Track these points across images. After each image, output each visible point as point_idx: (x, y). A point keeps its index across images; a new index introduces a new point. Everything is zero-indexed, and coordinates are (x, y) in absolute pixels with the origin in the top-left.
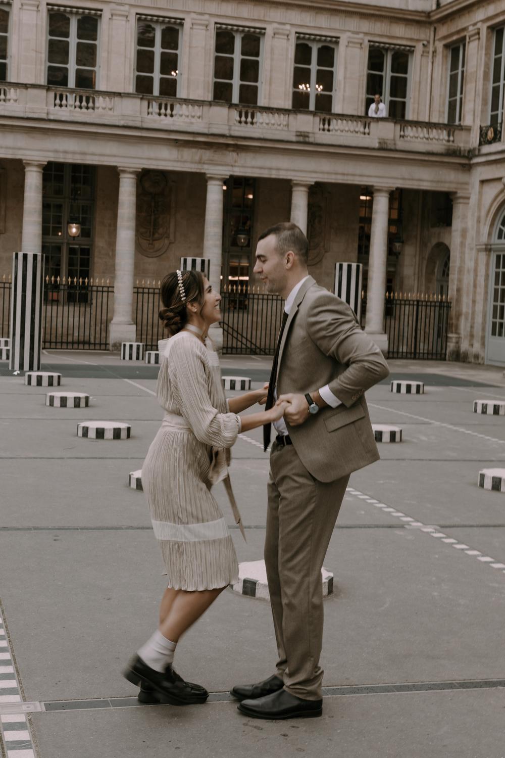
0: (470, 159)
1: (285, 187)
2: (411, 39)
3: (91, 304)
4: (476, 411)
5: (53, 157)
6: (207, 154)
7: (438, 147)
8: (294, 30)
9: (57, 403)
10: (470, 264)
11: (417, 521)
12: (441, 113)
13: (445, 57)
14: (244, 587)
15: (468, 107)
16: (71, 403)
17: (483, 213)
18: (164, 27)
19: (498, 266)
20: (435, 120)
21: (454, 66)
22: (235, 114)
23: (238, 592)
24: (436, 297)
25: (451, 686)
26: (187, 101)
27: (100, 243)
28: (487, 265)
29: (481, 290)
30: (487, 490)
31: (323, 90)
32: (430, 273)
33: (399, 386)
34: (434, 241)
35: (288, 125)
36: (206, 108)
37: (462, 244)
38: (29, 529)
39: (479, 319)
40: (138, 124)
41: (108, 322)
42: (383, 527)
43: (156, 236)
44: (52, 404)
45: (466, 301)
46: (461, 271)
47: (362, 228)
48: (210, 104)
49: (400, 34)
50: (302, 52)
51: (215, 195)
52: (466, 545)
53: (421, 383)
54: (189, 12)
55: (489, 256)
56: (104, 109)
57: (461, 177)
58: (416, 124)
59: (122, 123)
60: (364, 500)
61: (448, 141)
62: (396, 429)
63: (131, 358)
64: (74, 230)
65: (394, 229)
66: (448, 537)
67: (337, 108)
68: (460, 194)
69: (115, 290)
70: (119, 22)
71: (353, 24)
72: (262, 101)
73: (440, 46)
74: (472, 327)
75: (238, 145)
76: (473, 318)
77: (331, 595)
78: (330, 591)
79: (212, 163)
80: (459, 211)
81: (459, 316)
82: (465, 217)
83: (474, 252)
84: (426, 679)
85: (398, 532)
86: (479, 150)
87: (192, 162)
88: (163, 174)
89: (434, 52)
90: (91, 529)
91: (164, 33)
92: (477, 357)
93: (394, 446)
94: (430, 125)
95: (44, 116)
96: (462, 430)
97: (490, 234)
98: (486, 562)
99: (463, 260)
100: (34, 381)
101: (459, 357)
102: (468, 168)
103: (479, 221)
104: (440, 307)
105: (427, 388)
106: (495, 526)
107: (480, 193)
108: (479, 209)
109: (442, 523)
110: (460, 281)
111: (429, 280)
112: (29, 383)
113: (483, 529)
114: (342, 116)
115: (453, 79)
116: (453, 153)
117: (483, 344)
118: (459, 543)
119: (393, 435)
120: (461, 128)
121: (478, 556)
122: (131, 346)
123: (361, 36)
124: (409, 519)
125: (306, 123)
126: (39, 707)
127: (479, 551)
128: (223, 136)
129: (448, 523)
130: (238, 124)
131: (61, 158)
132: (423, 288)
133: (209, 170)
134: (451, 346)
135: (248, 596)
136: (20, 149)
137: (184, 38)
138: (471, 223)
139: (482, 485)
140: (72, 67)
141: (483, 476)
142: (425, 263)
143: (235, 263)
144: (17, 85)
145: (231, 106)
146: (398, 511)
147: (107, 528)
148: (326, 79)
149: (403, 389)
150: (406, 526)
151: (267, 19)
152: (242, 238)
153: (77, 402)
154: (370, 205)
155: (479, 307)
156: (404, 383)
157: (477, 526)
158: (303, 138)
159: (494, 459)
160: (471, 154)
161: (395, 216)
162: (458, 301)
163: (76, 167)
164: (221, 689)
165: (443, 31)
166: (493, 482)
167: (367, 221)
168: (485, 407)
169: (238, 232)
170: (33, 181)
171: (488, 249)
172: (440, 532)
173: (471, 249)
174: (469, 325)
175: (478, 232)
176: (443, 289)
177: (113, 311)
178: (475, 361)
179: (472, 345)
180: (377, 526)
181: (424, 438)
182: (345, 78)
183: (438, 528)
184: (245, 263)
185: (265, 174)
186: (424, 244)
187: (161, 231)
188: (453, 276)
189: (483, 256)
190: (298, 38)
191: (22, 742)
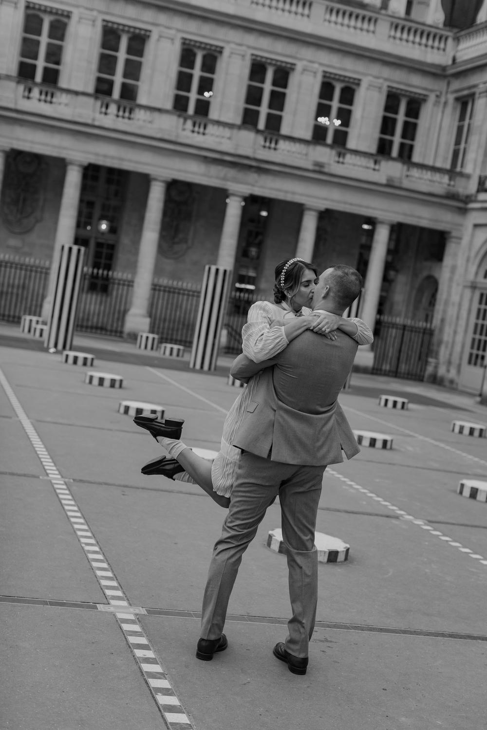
0: (466, 203)
1: (297, 210)
2: (426, 89)
3: (112, 294)
4: (453, 430)
5: (93, 160)
6: (231, 172)
7: (439, 190)
8: (322, 69)
9: (96, 382)
10: (455, 298)
11: (410, 515)
12: (445, 159)
13: (454, 108)
14: (280, 547)
15: (471, 156)
16: (107, 383)
17: (473, 254)
18: (205, 52)
19: (480, 303)
20: (439, 164)
21: (462, 118)
22: (260, 140)
23: (274, 550)
24: (422, 324)
25: (443, 635)
26: (218, 123)
27: (125, 240)
28: (471, 300)
29: (462, 322)
30: (465, 497)
31: (340, 125)
32: (418, 302)
33: (387, 401)
34: (425, 274)
35: (306, 155)
36: (235, 131)
37: (451, 280)
38: (100, 484)
39: (458, 348)
40: (173, 138)
41: (125, 312)
42: (382, 516)
43: (176, 240)
44: (91, 382)
45: (448, 331)
46: (447, 303)
47: (361, 255)
48: (239, 128)
49: (416, 83)
50: (327, 90)
51: (234, 210)
52: (450, 537)
53: (405, 400)
54: (228, 42)
55: (473, 293)
56: (144, 121)
57: (457, 218)
58: (422, 166)
59: (159, 136)
60: (364, 493)
61: (449, 185)
62: (388, 437)
63: (146, 347)
64: (104, 227)
65: (390, 258)
66: (435, 530)
67: (352, 144)
68: (454, 234)
69: (136, 285)
70: (165, 44)
71: (376, 69)
72: (285, 130)
73: (451, 98)
74: (451, 355)
75: (260, 168)
76: (453, 347)
77: (347, 561)
78: (346, 559)
79: (235, 180)
80: (451, 248)
81: (440, 343)
82: (455, 255)
83: (460, 288)
84: (424, 628)
85: (394, 521)
86: (476, 196)
87: (217, 178)
88: (189, 185)
89: (446, 103)
90: (149, 489)
91: (205, 57)
92: (452, 382)
93: (385, 452)
94: (434, 169)
95: (89, 121)
96: (442, 445)
97: (477, 274)
98: (466, 553)
99: (449, 294)
100: (71, 360)
101: (436, 381)
102: (463, 211)
103: (468, 260)
104: (424, 333)
105: (411, 406)
106: (472, 526)
107: (473, 236)
108: (470, 249)
109: (430, 518)
110: (445, 312)
111: (416, 308)
112: (66, 361)
113: (463, 527)
114: (356, 152)
115: (460, 129)
116: (452, 196)
117: (459, 371)
118: (444, 535)
119: (385, 442)
120: (461, 174)
121: (459, 547)
122: (147, 338)
123: (381, 81)
124: (402, 512)
125: (324, 154)
126: (143, 611)
127: (460, 543)
128: (247, 158)
129: (433, 519)
130: (262, 148)
131: (101, 161)
132: (410, 315)
133: (231, 186)
134: (430, 369)
135: (282, 554)
136: (65, 148)
137: (222, 65)
138: (461, 262)
139: (461, 493)
140: (118, 79)
141: (462, 485)
142: (414, 292)
143: (243, 272)
144: (68, 91)
145: (258, 131)
146: (393, 505)
147: (162, 491)
148: (345, 116)
149: (390, 404)
150: (401, 518)
151: (298, 56)
152: (253, 251)
153: (113, 383)
154: (371, 234)
155: (459, 338)
156: (391, 399)
157: (458, 525)
158: (319, 168)
159: (469, 472)
160: (468, 199)
161: (392, 247)
162: (441, 330)
163: (111, 171)
164: (272, 616)
165: (456, 85)
166: (471, 491)
167: (367, 248)
168: (462, 428)
169: (249, 244)
170: (73, 179)
171: (473, 287)
172: (428, 525)
173: (458, 285)
174: (448, 353)
175: (466, 270)
176: (428, 318)
177: (131, 303)
178: (449, 386)
179: (448, 371)
180: (377, 515)
181: (410, 448)
182: (362, 117)
183: (427, 522)
184: (252, 274)
185: (281, 196)
186: (415, 275)
187: (181, 236)
188: (439, 307)
189: (468, 293)
190: (324, 77)
191: (137, 632)
